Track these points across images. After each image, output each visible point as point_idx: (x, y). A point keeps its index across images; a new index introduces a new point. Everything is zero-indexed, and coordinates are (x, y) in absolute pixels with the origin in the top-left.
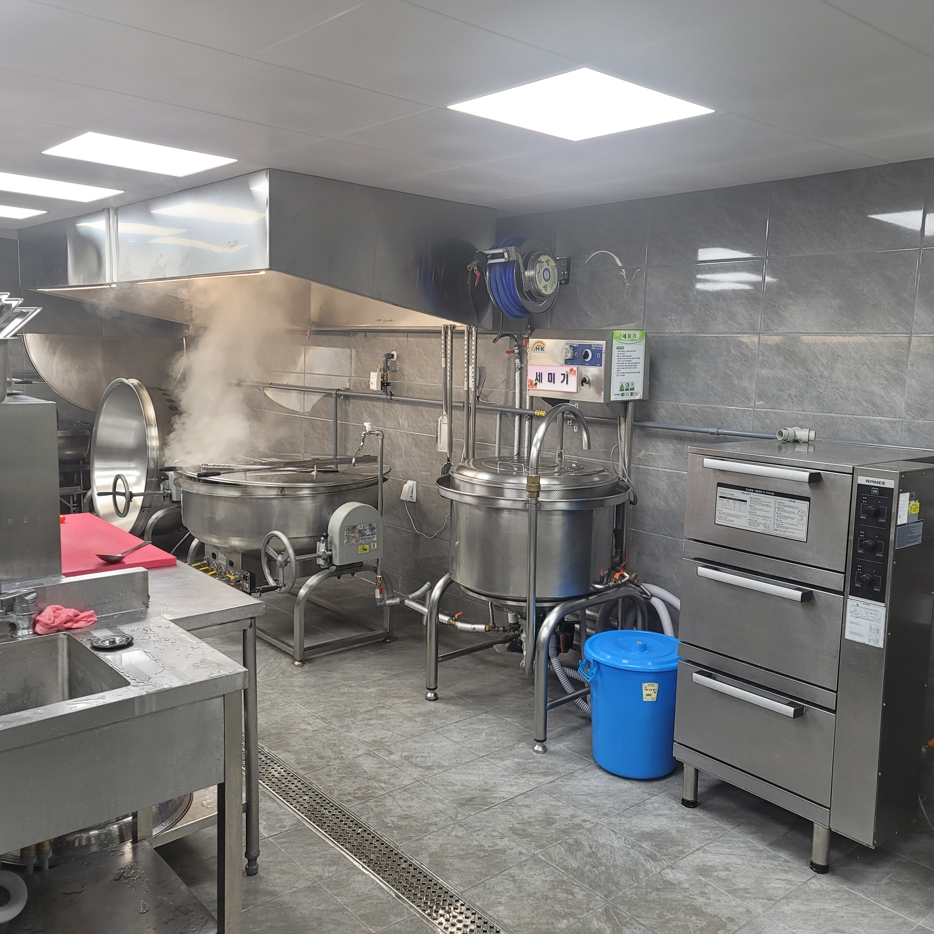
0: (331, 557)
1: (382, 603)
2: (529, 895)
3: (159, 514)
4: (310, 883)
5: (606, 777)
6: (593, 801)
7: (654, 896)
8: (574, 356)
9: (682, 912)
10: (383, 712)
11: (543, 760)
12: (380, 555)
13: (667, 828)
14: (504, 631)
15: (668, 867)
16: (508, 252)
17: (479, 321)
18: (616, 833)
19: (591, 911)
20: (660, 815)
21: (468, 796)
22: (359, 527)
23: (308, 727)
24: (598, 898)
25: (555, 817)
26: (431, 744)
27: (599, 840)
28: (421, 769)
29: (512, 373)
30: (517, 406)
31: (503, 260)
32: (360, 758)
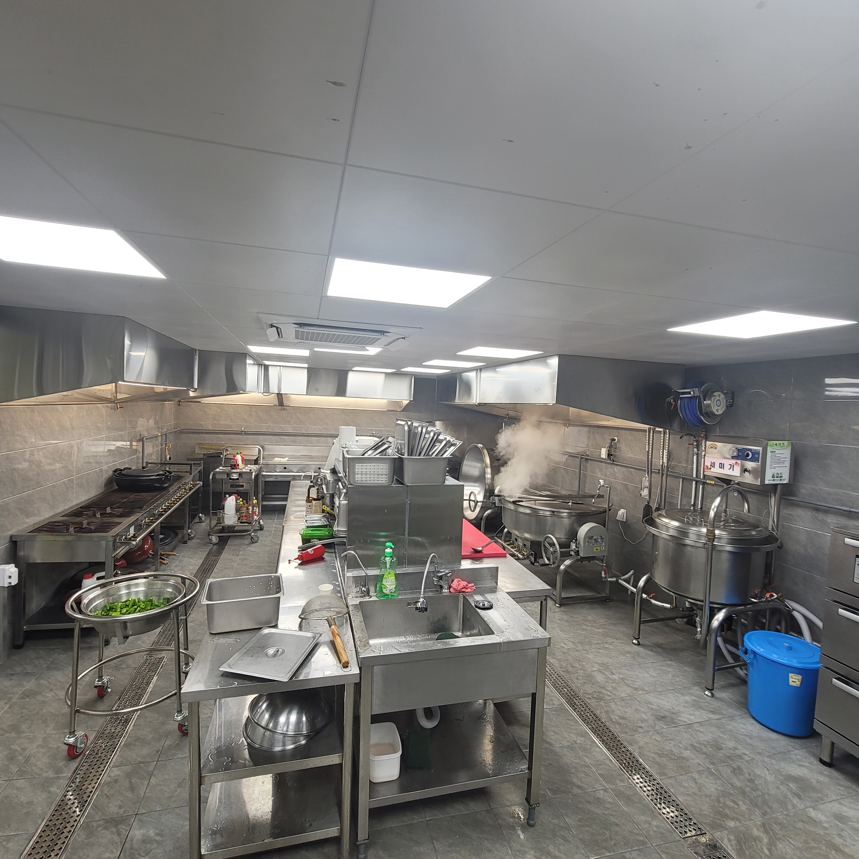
0: (578, 551)
1: (605, 580)
2: (706, 796)
3: (489, 511)
4: (570, 744)
5: (758, 726)
6: (749, 741)
7: (800, 825)
8: (738, 455)
9: (824, 844)
10: (607, 646)
11: (711, 702)
12: (606, 554)
13: (809, 777)
14: (683, 611)
15: (811, 807)
16: (693, 391)
17: (671, 426)
18: (768, 770)
19: (752, 822)
20: (802, 766)
21: (662, 715)
22: (595, 537)
23: (565, 646)
24: (756, 813)
25: (722, 745)
26: (636, 673)
27: (756, 771)
28: (631, 689)
29: (691, 456)
30: (694, 476)
31: (690, 396)
32: (595, 673)
